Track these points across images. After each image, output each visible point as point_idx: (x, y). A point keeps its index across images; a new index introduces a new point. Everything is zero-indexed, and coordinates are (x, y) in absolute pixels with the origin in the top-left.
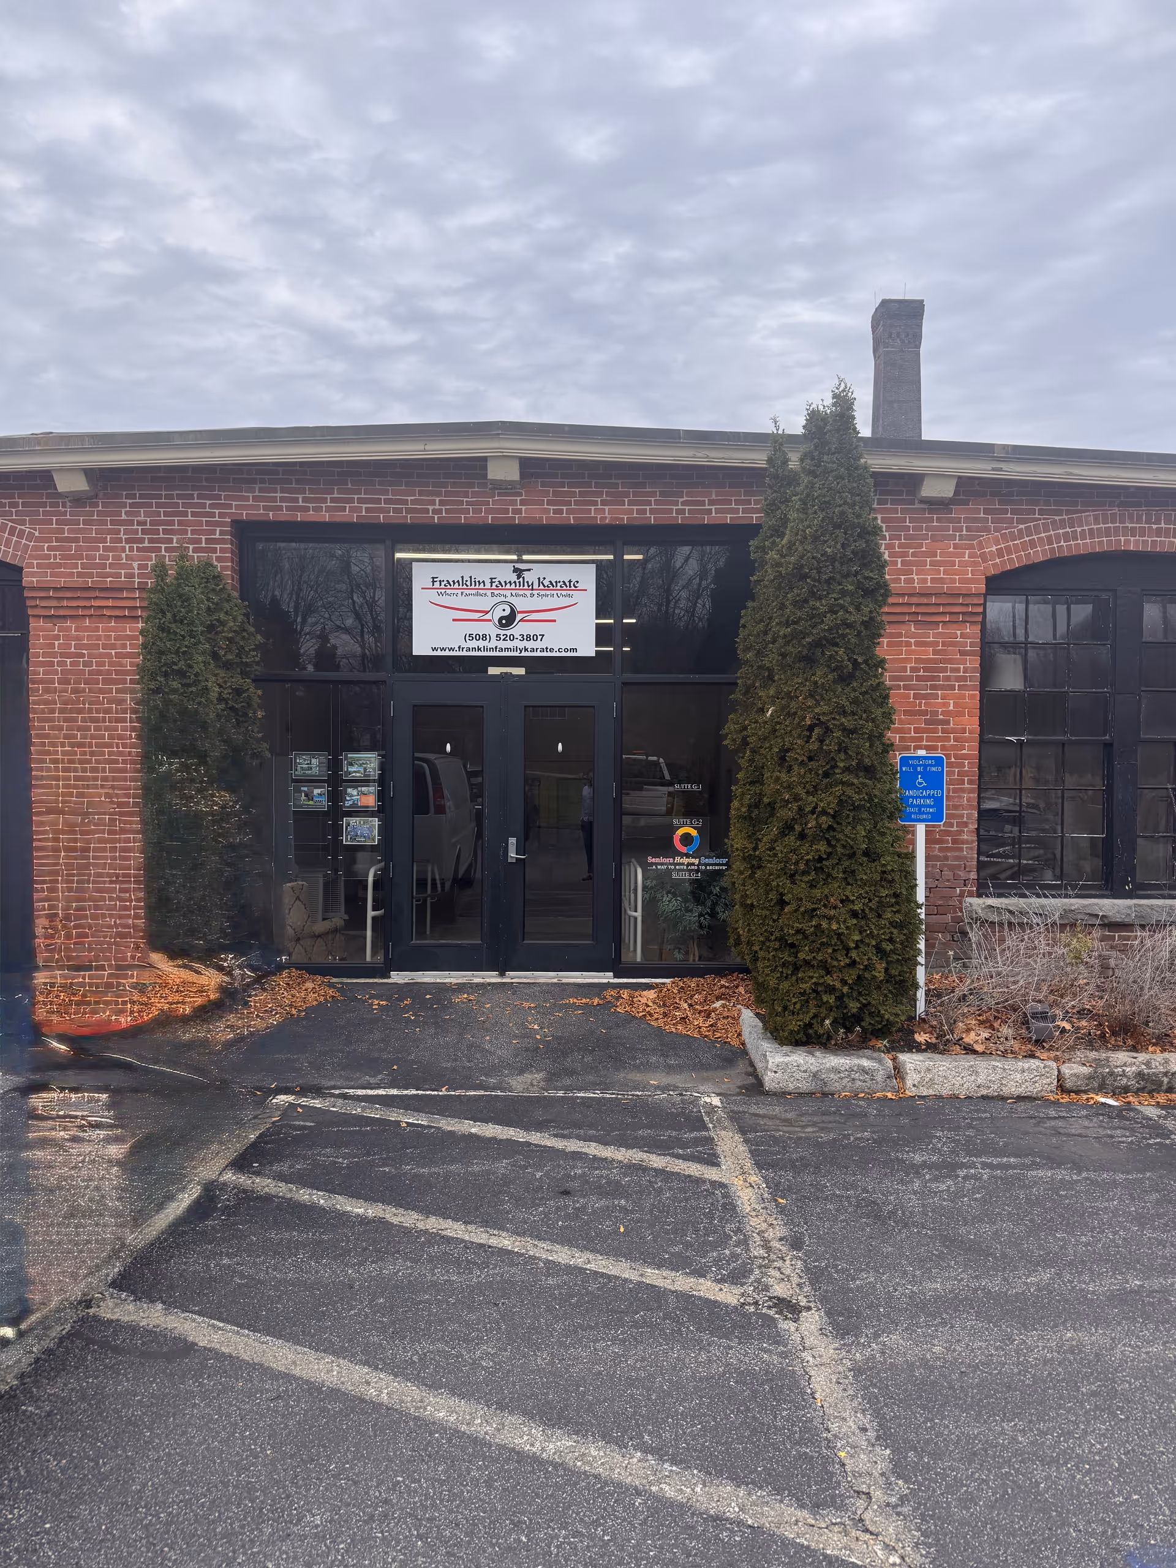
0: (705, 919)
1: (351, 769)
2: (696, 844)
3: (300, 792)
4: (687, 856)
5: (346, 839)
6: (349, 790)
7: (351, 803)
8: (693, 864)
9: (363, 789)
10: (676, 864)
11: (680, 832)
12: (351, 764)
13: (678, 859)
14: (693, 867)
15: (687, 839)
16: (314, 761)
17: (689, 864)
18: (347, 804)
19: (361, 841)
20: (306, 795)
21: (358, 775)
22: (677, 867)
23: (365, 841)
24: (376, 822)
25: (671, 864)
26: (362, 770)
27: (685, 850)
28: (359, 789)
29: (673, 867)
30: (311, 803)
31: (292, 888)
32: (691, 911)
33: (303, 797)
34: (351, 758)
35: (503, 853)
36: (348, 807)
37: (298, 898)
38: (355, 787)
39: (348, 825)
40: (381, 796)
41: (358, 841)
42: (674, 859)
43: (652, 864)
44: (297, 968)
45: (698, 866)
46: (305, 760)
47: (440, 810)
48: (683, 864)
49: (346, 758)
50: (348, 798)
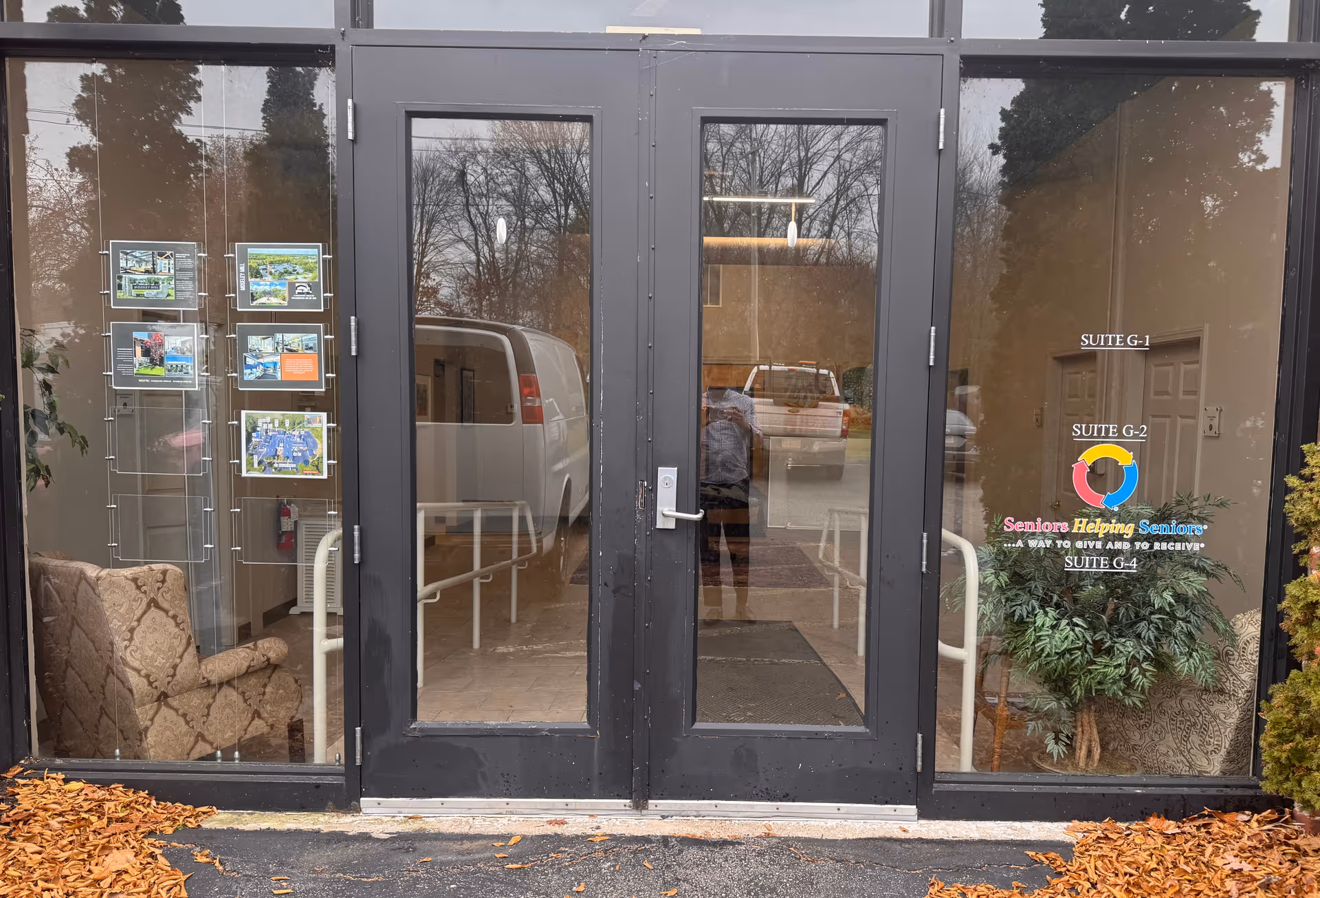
0: (1143, 672)
1: (257, 286)
2: (1129, 488)
3: (131, 343)
4: (1105, 516)
5: (250, 464)
6: (254, 341)
7: (258, 372)
8: (1120, 537)
9: (289, 338)
10: (1074, 537)
11: (1089, 457)
12: (257, 274)
13: (1080, 525)
14: (1118, 545)
15: (1100, 475)
16: (162, 263)
17: (1109, 537)
18: (249, 375)
19: (287, 470)
20: (146, 352)
21: (274, 301)
22: (1079, 544)
23: (297, 471)
24: (320, 421)
25: (1063, 536)
26: (285, 291)
27: (1100, 501)
28: (279, 336)
29: (1067, 544)
30: (158, 371)
31: (135, 580)
32: (1109, 651)
33: (139, 358)
34: (256, 257)
35: (645, 504)
36: (250, 383)
37: (153, 603)
38: (269, 333)
39: (253, 428)
40: (335, 358)
41: (279, 470)
42: (1071, 525)
43: (1015, 536)
44: (128, 785)
45: (1132, 541)
46: (140, 261)
47: (533, 416)
48: (1095, 537)
49: (244, 258)
50: (250, 361)
